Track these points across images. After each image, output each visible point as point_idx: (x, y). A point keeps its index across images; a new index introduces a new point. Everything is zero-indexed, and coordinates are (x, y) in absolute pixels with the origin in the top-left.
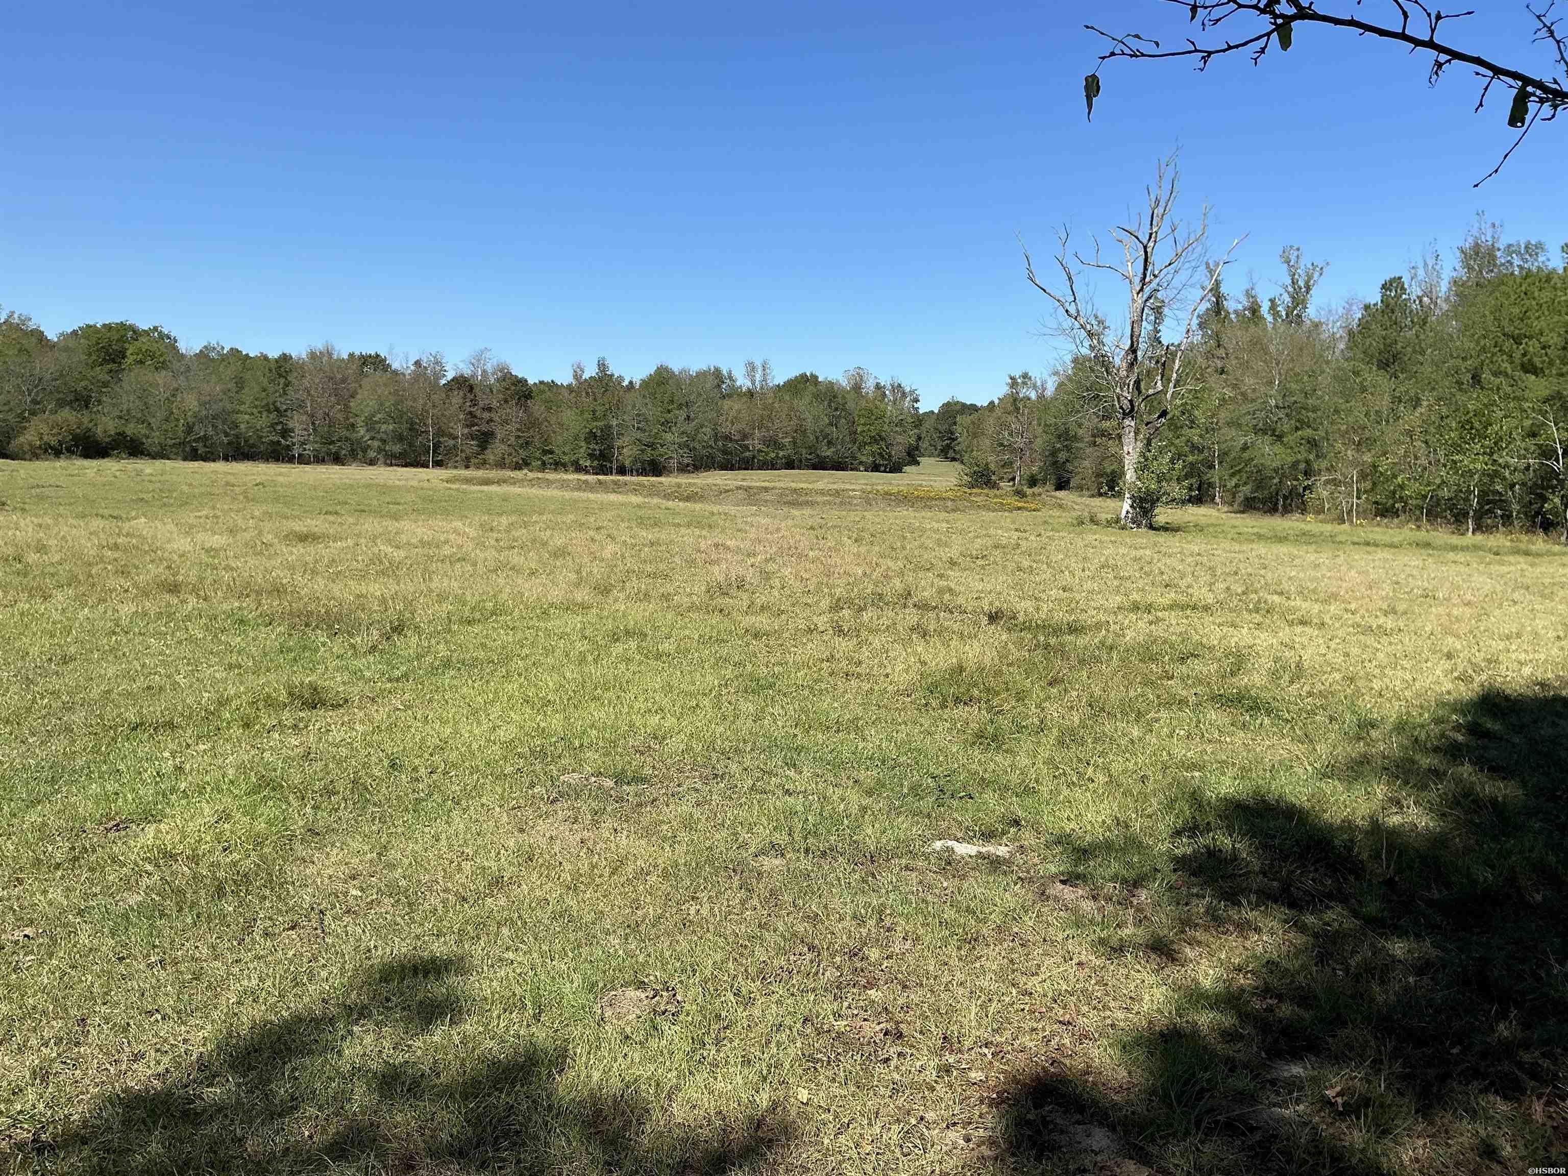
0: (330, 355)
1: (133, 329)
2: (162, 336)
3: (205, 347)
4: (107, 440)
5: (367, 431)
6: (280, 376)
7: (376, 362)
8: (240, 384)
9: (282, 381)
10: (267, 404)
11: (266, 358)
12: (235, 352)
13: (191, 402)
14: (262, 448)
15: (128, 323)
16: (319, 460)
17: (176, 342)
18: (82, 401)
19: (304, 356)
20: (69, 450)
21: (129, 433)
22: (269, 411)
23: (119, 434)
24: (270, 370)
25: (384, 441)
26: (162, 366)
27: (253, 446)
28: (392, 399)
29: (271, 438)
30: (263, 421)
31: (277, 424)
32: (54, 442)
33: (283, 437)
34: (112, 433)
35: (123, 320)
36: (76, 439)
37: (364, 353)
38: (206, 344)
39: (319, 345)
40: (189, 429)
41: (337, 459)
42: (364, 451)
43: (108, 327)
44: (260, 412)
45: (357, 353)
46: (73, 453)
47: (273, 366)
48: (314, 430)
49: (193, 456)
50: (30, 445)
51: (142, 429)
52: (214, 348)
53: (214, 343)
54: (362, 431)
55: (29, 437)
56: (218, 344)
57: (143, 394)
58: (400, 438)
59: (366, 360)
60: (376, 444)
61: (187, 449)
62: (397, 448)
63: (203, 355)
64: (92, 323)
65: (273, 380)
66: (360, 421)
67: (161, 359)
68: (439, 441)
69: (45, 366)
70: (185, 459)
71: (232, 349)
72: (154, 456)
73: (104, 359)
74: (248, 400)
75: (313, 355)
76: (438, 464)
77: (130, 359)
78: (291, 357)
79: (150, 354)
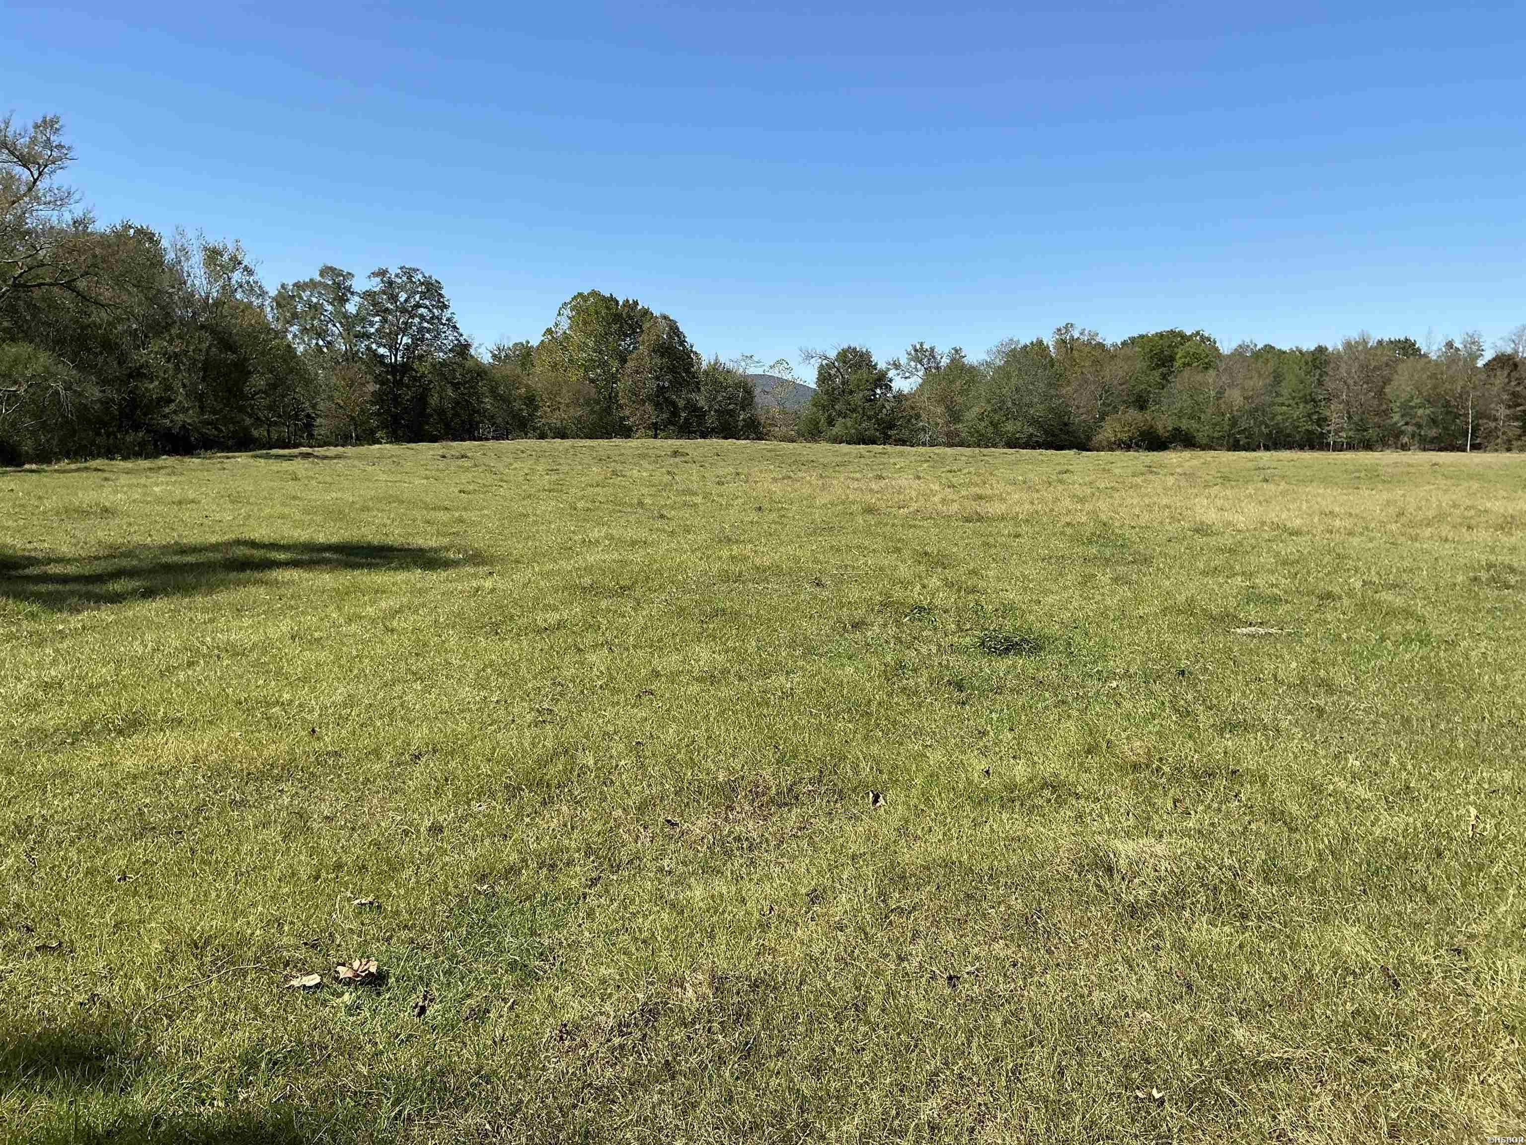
0: (1365, 342)
1: (1182, 335)
2: (1204, 339)
3: (1240, 346)
4: (1167, 434)
5: (1402, 416)
6: (1316, 367)
8: (1278, 378)
9: (1318, 371)
10: (1305, 395)
11: (1301, 352)
12: (1269, 349)
14: (1298, 437)
15: (1177, 330)
16: (1351, 447)
17: (1215, 343)
19: (1340, 348)
22: (1306, 402)
24: (1307, 363)
26: (1207, 366)
27: (1289, 435)
28: (1429, 384)
29: (1307, 427)
30: (1299, 412)
31: (1312, 414)
32: (1125, 437)
33: (1319, 426)
35: (1172, 328)
37: (1393, 339)
38: (1240, 343)
41: (1368, 446)
42: (1397, 437)
43: (1161, 335)
44: (1297, 404)
45: (1386, 339)
46: (1140, 447)
48: (1350, 418)
49: (1235, 447)
52: (1248, 346)
53: (1247, 341)
54: (1396, 417)
56: (1251, 342)
57: (1195, 390)
58: (1434, 422)
59: (1396, 344)
61: (1231, 440)
62: (1433, 432)
63: (1239, 353)
64: (1144, 333)
65: (1309, 373)
67: (1206, 360)
68: (1478, 425)
70: (1229, 450)
71: (1265, 346)
73: (1157, 365)
74: (1285, 392)
75: (1348, 345)
76: (1475, 447)
77: (1177, 364)
78: (1327, 349)
79: (1196, 357)
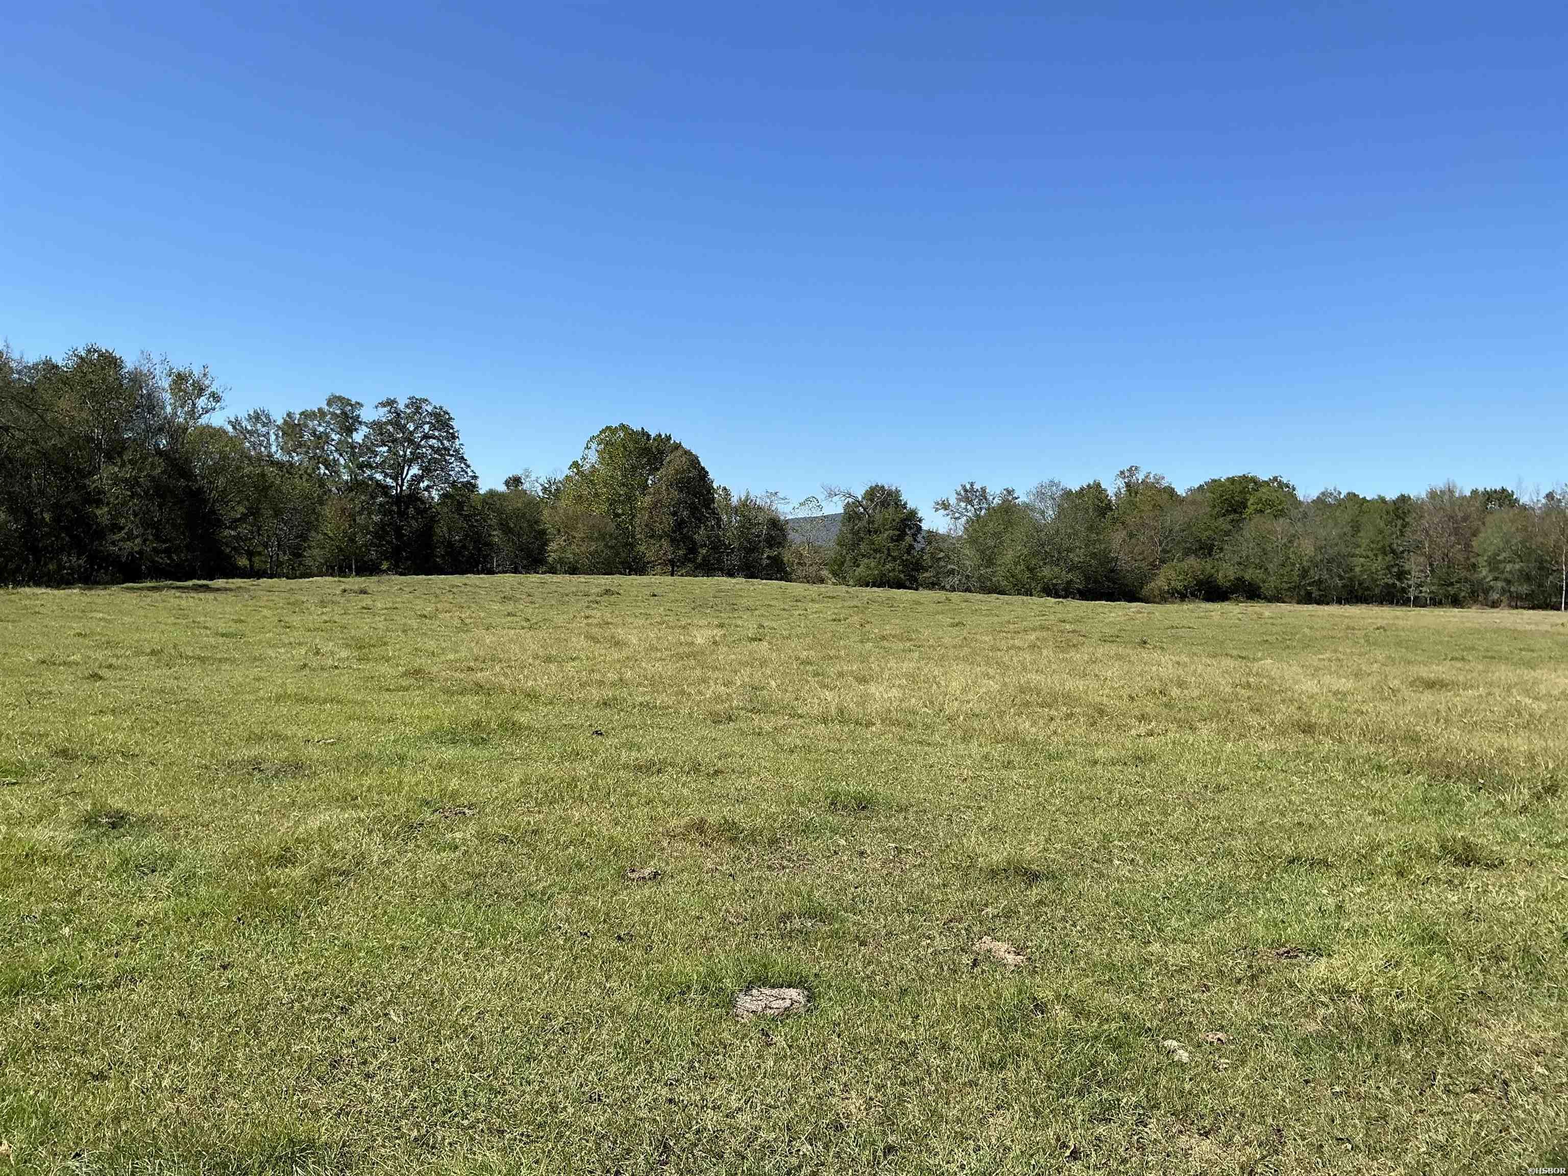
0: (1451, 492)
1: (1254, 480)
2: (1281, 485)
3: (1323, 494)
4: (1228, 584)
5: (1490, 571)
6: (1398, 517)
7: (1503, 498)
8: (1356, 528)
9: (1399, 522)
10: (1383, 547)
11: (1383, 500)
12: (1352, 496)
13: (1307, 548)
14: (1377, 591)
15: (1249, 476)
16: (1436, 602)
17: (1294, 489)
18: (1206, 549)
19: (1423, 495)
20: (1193, 594)
21: (1247, 577)
22: (1385, 554)
23: (1238, 579)
24: (1388, 513)
26: (1280, 514)
27: (1368, 589)
28: (1519, 537)
29: (1386, 580)
30: (1378, 564)
31: (1392, 566)
32: (1179, 586)
33: (1399, 579)
34: (1232, 578)
35: (1245, 473)
36: (1200, 583)
37: (1488, 489)
38: (1323, 490)
39: (1439, 484)
40: (1305, 572)
41: (1456, 602)
42: (1486, 592)
43: (1232, 480)
44: (1376, 555)
45: (1481, 489)
46: (1196, 597)
47: (1391, 508)
48: (1432, 571)
49: (1308, 599)
50: (1160, 590)
51: (1259, 574)
52: (1331, 494)
53: (1331, 489)
54: (1484, 572)
55: (1160, 582)
56: (1335, 490)
57: (1262, 540)
58: (1528, 578)
59: (1489, 496)
61: (1303, 593)
62: (1524, 589)
63: (1320, 502)
64: (1216, 478)
65: (1391, 522)
66: (1482, 561)
67: (1280, 507)
69: (1176, 518)
70: (1299, 602)
71: (1349, 494)
72: (1270, 600)
73: (1227, 511)
74: (1364, 542)
75: (1433, 495)
77: (1251, 509)
78: (1410, 498)
79: (1269, 503)
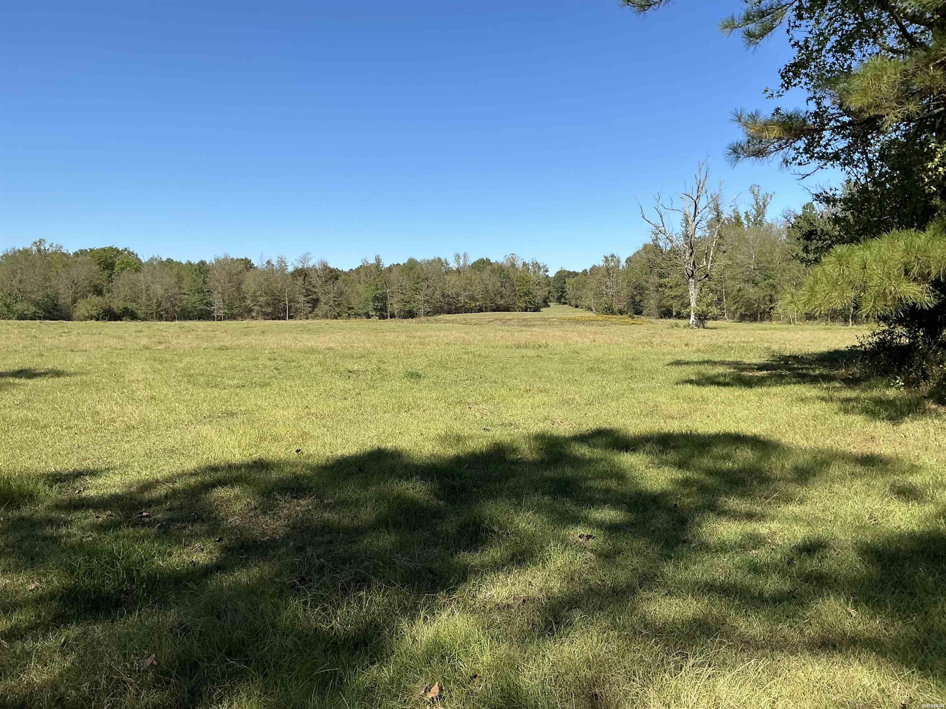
1: (116, 250)
2: (130, 253)
3: (152, 258)
4: (120, 312)
5: (252, 301)
6: (201, 273)
7: (247, 264)
9: (202, 276)
10: (197, 289)
11: (190, 263)
12: (170, 261)
13: (159, 290)
14: (196, 313)
15: (113, 247)
17: (137, 256)
19: (214, 262)
21: (129, 307)
22: (199, 293)
23: (125, 308)
24: (196, 270)
25: (261, 306)
27: (190, 312)
29: (201, 307)
30: (195, 298)
31: (203, 299)
32: (94, 313)
33: (207, 306)
35: (111, 245)
36: (105, 311)
37: (239, 258)
38: (152, 256)
40: (159, 304)
42: (250, 312)
43: (104, 250)
44: (193, 294)
45: (235, 258)
46: (105, 318)
47: (197, 268)
49: (161, 318)
51: (135, 305)
52: (157, 259)
53: (156, 256)
54: (249, 302)
56: (158, 256)
60: (256, 308)
61: (158, 315)
63: (151, 263)
66: (248, 296)
68: (291, 306)
70: (156, 320)
71: (168, 259)
72: (142, 320)
73: (104, 268)
74: (186, 287)
75: (218, 261)
76: (291, 317)
77: (116, 269)
78: (206, 262)
79: (128, 264)
